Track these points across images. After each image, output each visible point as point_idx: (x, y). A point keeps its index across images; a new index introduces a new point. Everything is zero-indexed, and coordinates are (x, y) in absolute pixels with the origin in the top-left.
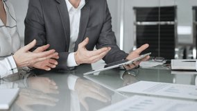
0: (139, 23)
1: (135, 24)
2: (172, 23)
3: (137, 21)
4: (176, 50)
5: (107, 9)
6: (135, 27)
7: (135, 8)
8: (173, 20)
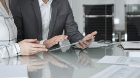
0: (87, 16)
1: (84, 17)
2: (111, 16)
3: (86, 15)
4: (113, 34)
5: (69, 5)
6: (84, 19)
7: (84, 6)
8: (111, 14)
